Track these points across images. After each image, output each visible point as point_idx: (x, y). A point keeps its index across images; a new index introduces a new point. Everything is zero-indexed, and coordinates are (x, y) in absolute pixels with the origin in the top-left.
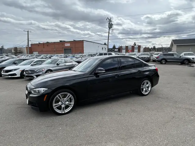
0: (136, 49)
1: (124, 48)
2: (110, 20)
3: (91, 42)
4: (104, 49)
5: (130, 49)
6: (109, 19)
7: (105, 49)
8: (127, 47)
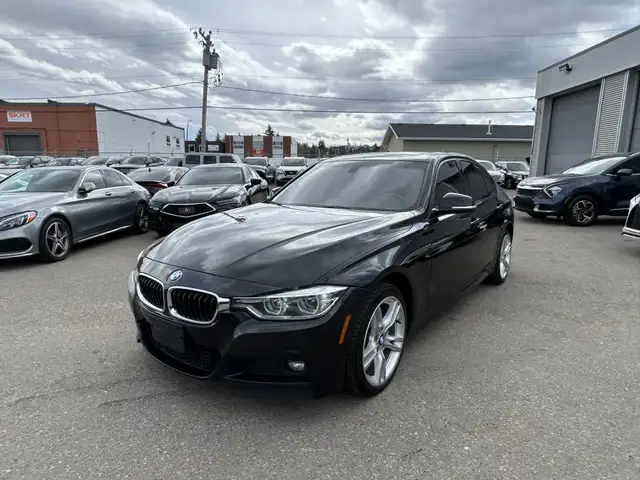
0: (275, 148)
1: (238, 143)
2: (208, 39)
3: (121, 112)
4: (173, 142)
5: (258, 146)
6: (205, 35)
7: (178, 142)
8: (248, 140)
